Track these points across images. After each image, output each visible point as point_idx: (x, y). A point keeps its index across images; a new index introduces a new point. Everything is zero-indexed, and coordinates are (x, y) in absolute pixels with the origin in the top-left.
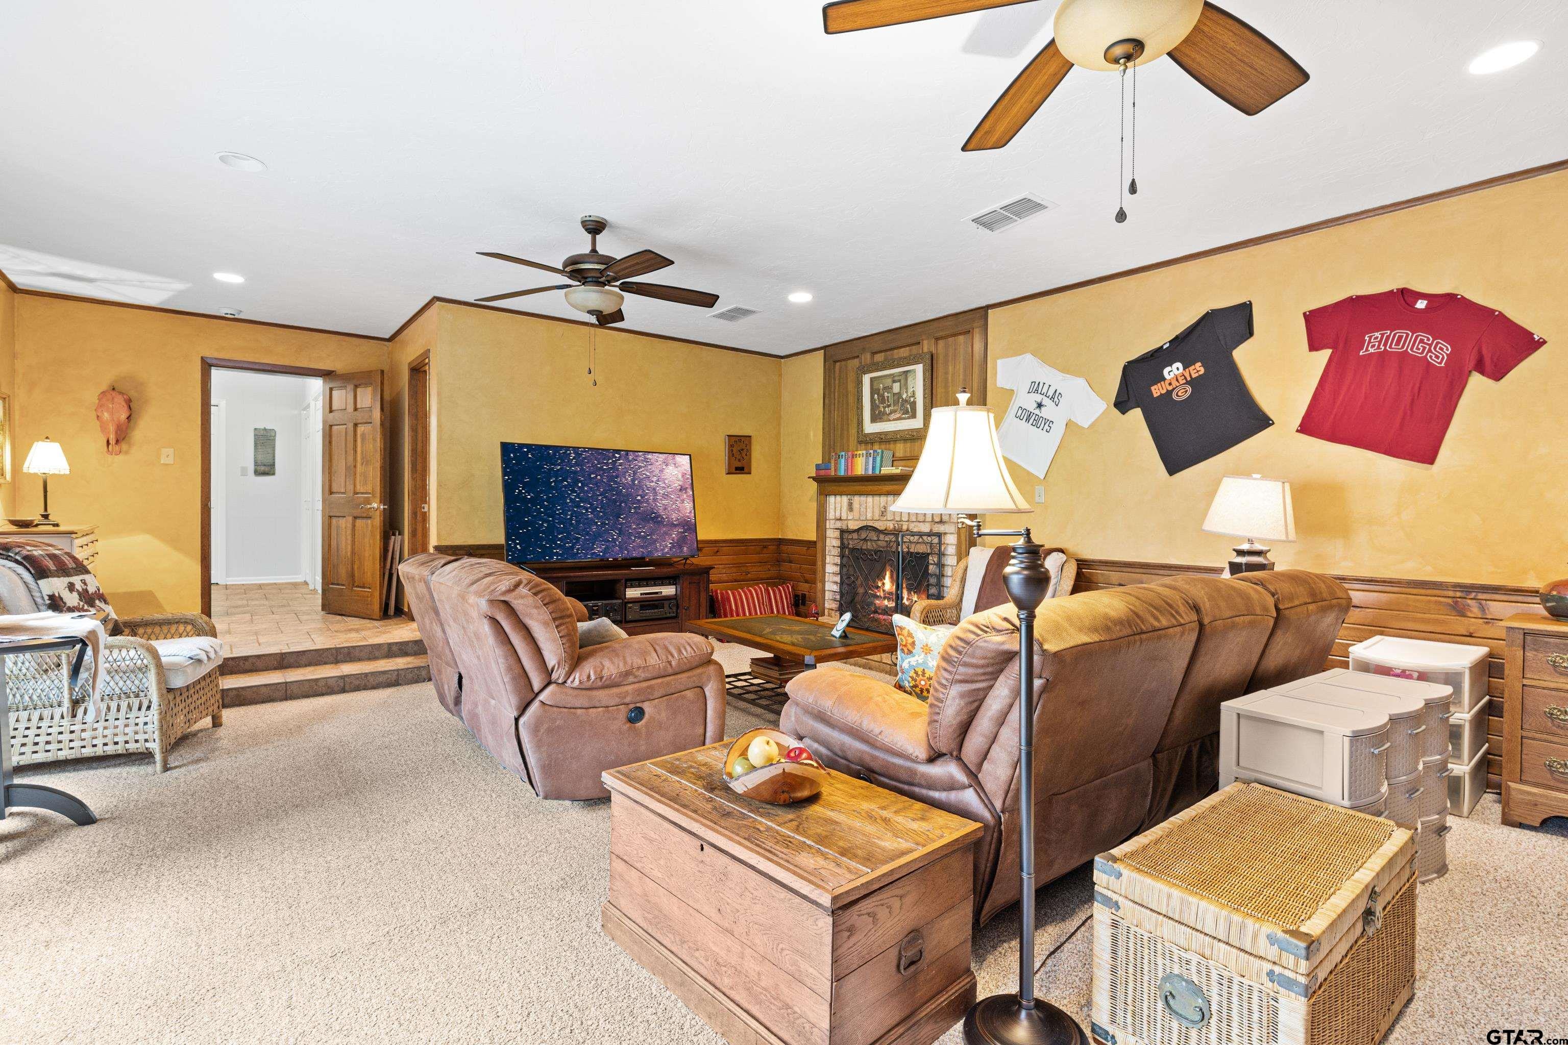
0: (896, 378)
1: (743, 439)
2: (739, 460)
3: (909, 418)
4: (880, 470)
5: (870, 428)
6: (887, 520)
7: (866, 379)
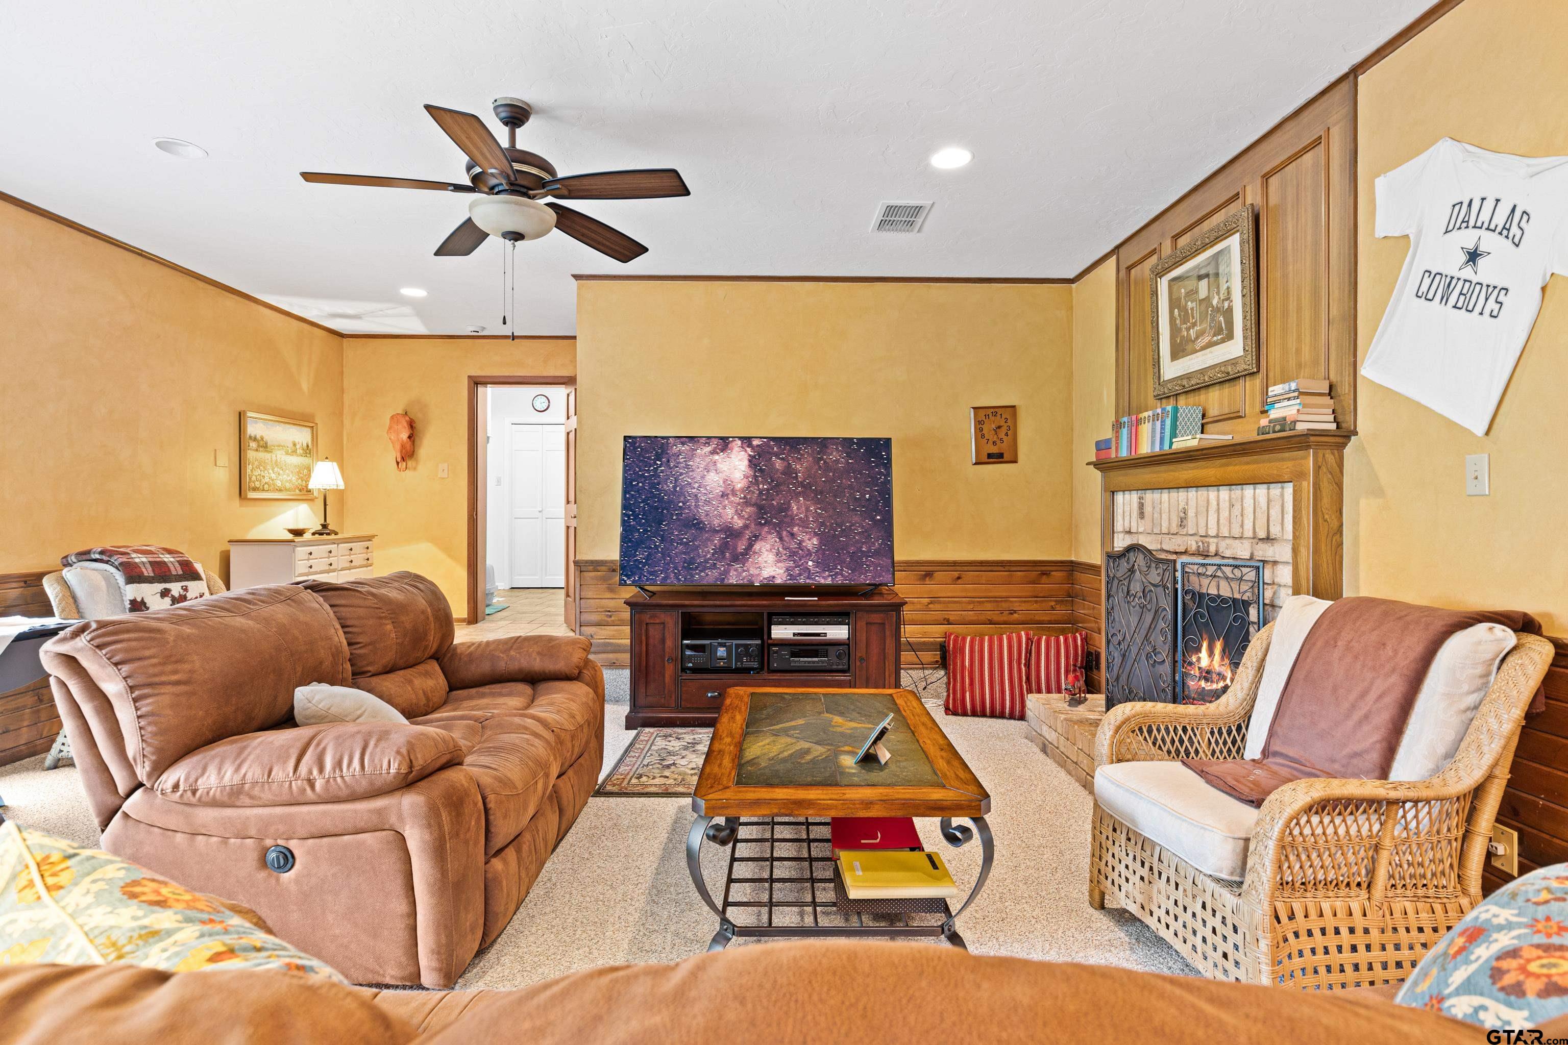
0: (1203, 272)
1: (999, 411)
2: (994, 443)
3: (1223, 341)
4: (1171, 443)
5: (1171, 370)
6: (1187, 535)
7: (1163, 285)
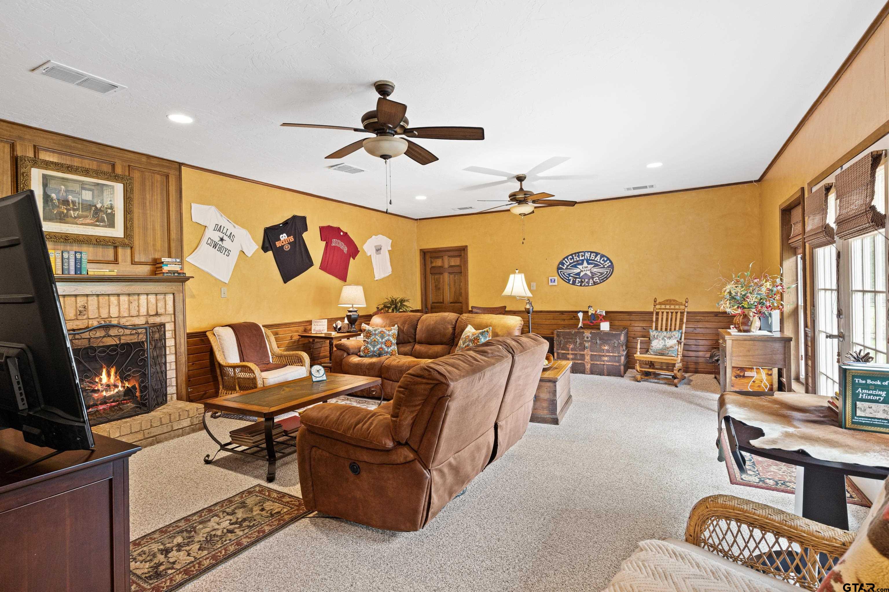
0: (87, 187)
3: (103, 226)
5: (50, 227)
7: (36, 173)
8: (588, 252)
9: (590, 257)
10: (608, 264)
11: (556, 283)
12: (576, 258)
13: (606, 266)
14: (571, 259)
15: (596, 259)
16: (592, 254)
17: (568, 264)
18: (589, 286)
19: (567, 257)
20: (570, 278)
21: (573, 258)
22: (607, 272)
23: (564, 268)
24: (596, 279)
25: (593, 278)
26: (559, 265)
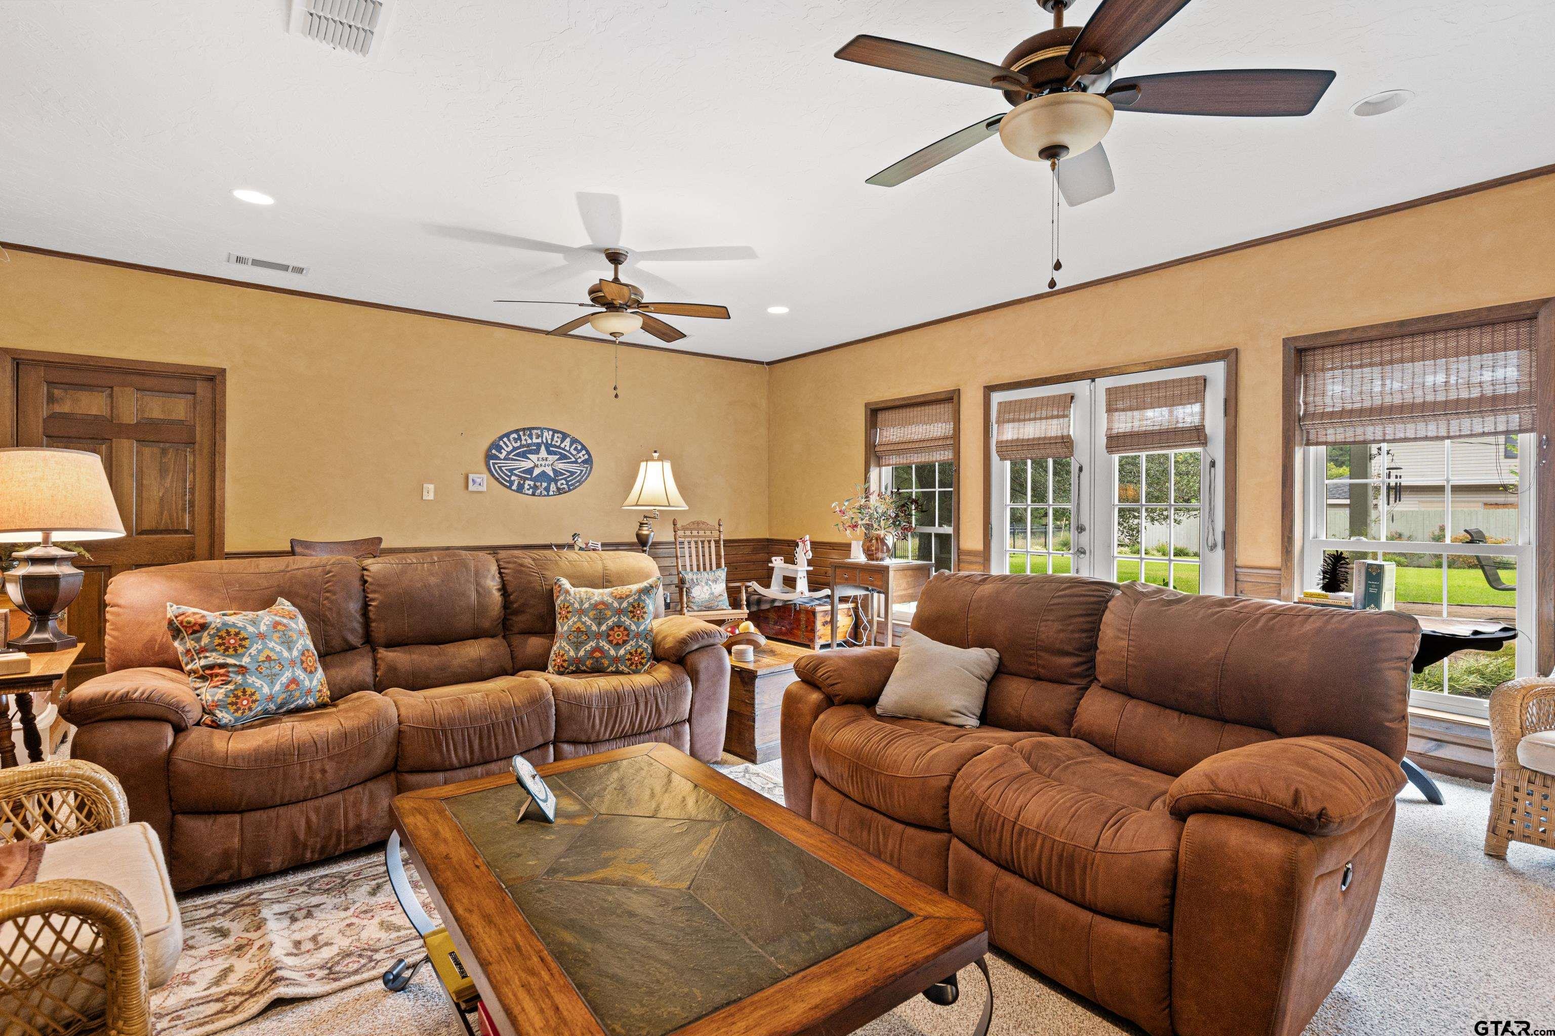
8: (549, 430)
9: (552, 439)
10: (583, 456)
11: (484, 488)
12: (526, 440)
13: (579, 461)
14: (516, 440)
15: (562, 446)
16: (556, 435)
17: (509, 449)
18: (548, 495)
19: (507, 435)
20: (513, 478)
21: (519, 438)
22: (582, 471)
23: (502, 456)
24: (562, 483)
25: (556, 482)
26: (490, 449)
